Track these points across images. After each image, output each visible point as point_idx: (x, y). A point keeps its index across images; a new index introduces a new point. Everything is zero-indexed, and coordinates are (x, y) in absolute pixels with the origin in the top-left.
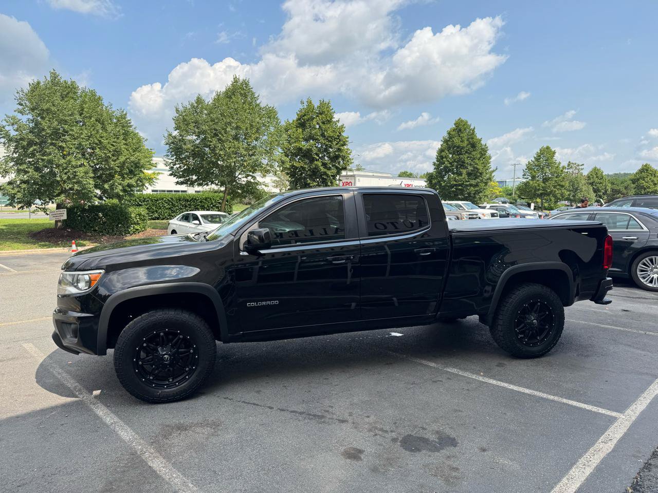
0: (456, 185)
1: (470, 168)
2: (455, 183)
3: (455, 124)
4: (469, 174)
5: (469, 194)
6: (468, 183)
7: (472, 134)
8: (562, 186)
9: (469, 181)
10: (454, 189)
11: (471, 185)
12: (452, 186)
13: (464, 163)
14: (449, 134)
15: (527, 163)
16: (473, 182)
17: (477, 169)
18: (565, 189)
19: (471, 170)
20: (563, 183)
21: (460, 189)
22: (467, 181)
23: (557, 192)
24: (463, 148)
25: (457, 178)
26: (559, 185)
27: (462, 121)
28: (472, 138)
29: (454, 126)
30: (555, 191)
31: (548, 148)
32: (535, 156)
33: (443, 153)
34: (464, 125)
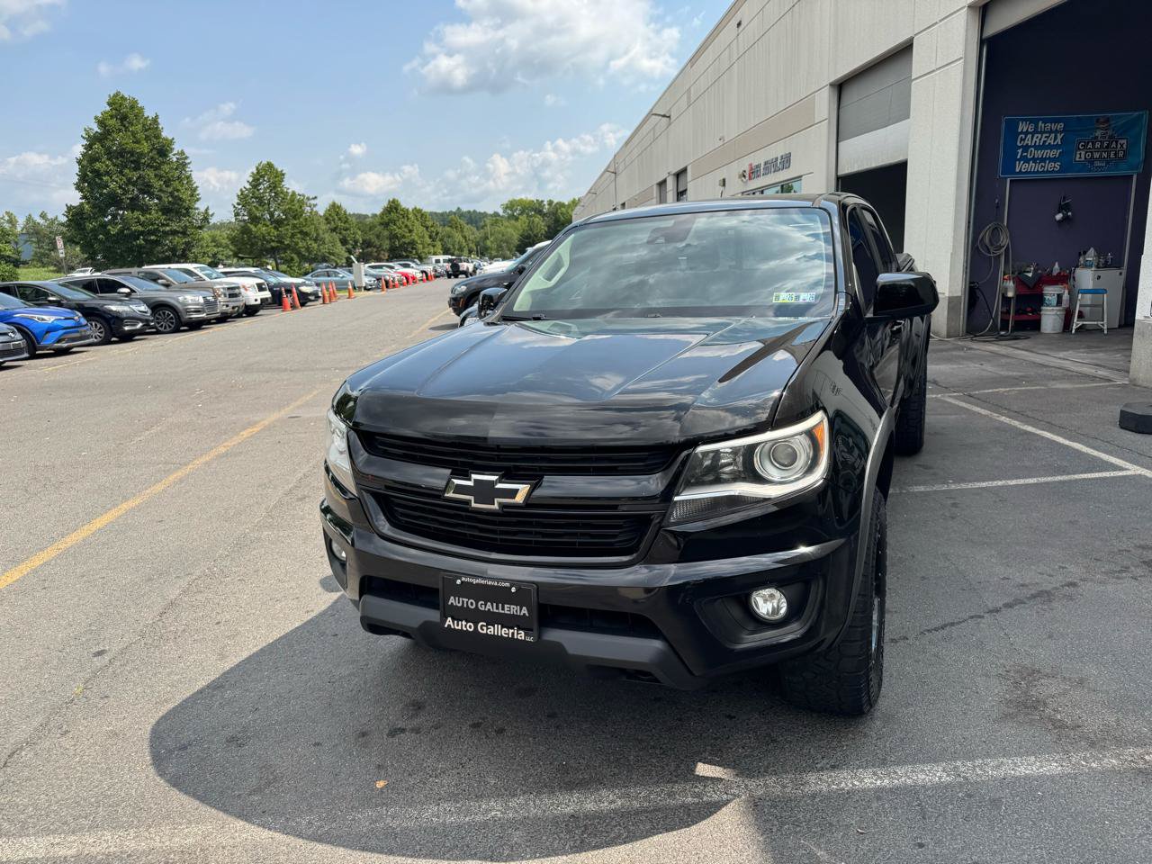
0: (142, 233)
1: (166, 199)
2: (141, 229)
3: (109, 104)
4: (166, 210)
5: (173, 250)
6: (168, 228)
7: (152, 128)
8: (306, 234)
9: (168, 225)
10: (141, 241)
11: (174, 233)
12: (136, 236)
13: (151, 186)
14: (101, 123)
15: (239, 194)
16: (174, 226)
17: (180, 199)
18: (310, 239)
19: (169, 202)
20: (305, 229)
21: (152, 241)
22: (163, 225)
23: (300, 244)
24: (141, 155)
25: (142, 219)
26: (301, 232)
27: (123, 98)
28: (158, 137)
29: (108, 108)
30: (297, 244)
31: (270, 165)
32: (251, 179)
33: (98, 165)
34: (132, 107)
